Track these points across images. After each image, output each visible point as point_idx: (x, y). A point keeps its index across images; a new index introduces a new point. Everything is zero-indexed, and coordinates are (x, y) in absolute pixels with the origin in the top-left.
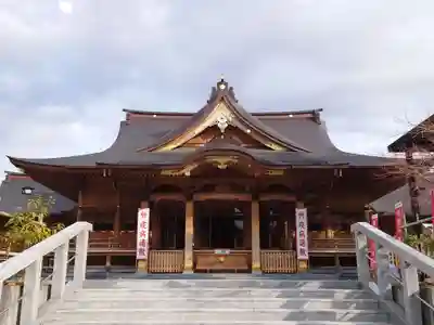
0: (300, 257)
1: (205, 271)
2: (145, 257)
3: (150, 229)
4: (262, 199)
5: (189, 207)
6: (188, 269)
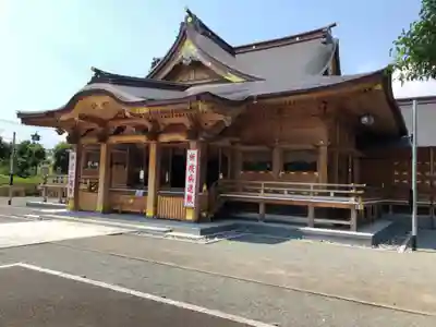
0: (186, 204)
4: (160, 140)
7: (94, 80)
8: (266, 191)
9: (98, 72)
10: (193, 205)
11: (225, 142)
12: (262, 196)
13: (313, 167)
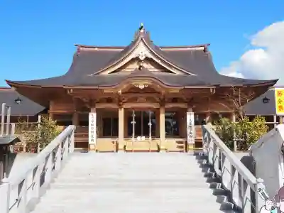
0: (189, 142)
1: (131, 151)
2: (95, 142)
3: (97, 125)
4: (166, 107)
6: (121, 149)
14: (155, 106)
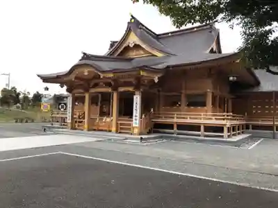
0: (134, 125)
2: (70, 121)
4: (119, 90)
5: (87, 96)
6: (86, 128)
7: (83, 58)
8: (177, 118)
9: (85, 54)
10: (137, 125)
11: (155, 91)
12: (175, 120)
13: (203, 104)
14: (110, 90)
